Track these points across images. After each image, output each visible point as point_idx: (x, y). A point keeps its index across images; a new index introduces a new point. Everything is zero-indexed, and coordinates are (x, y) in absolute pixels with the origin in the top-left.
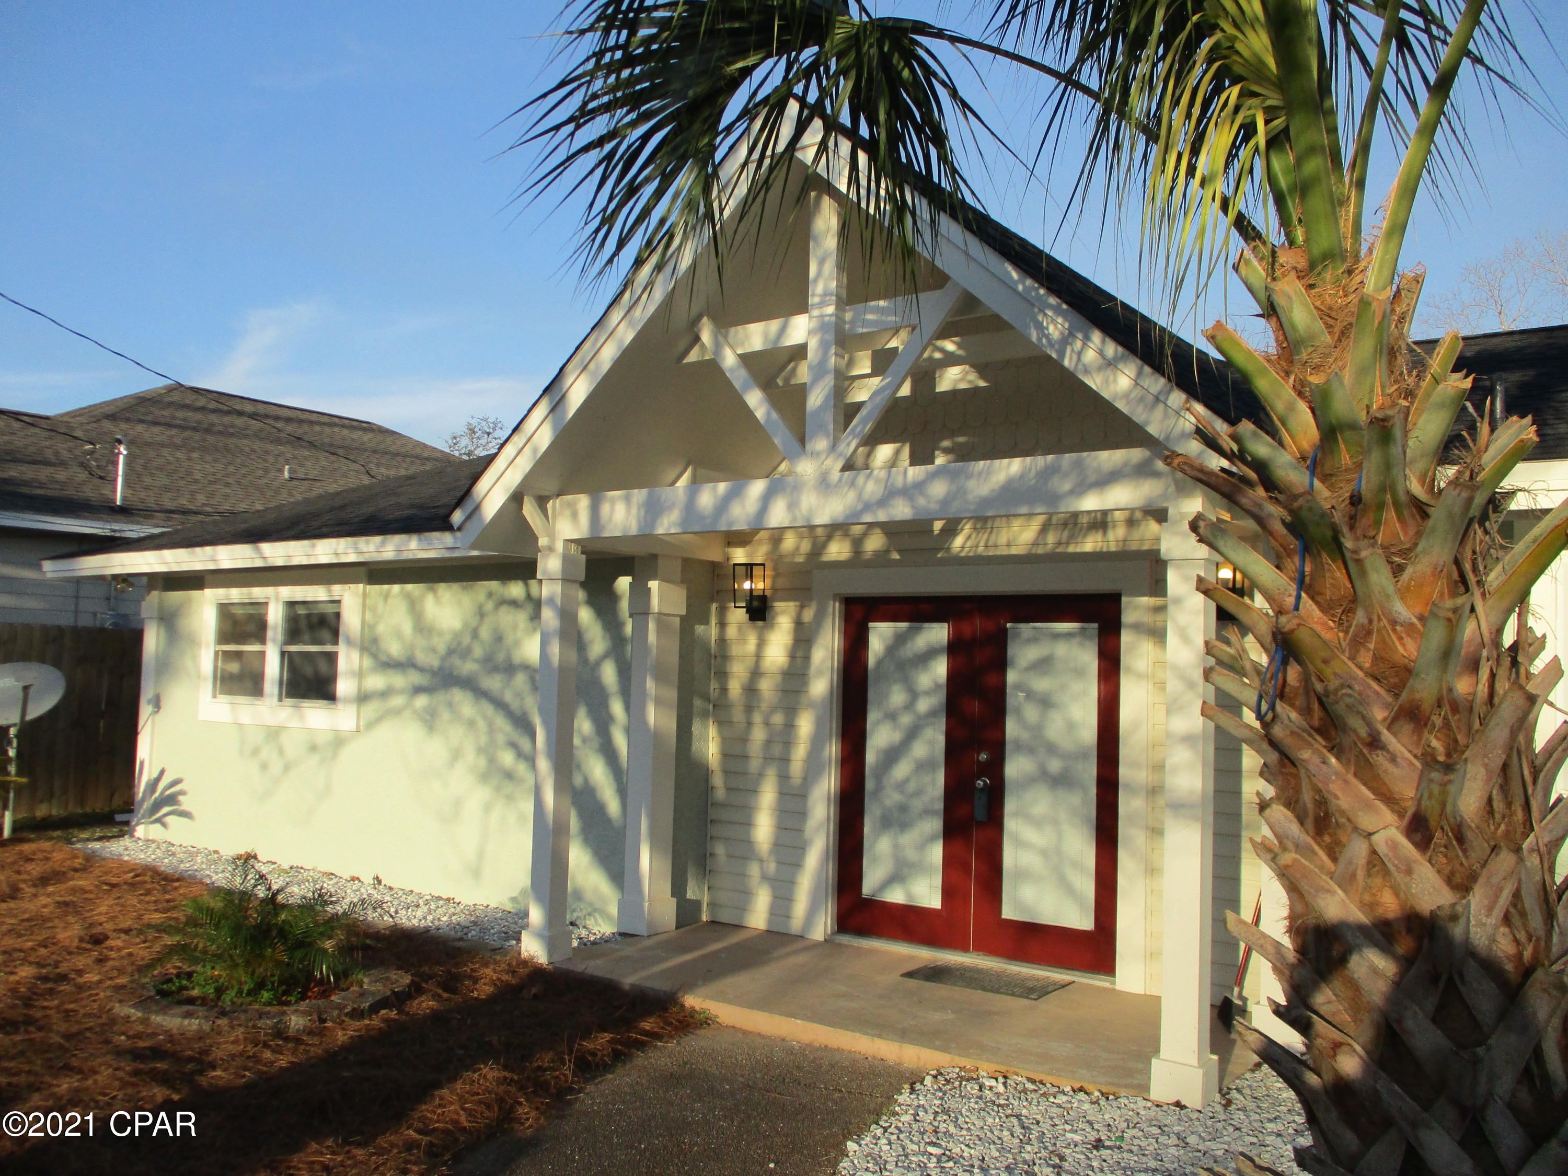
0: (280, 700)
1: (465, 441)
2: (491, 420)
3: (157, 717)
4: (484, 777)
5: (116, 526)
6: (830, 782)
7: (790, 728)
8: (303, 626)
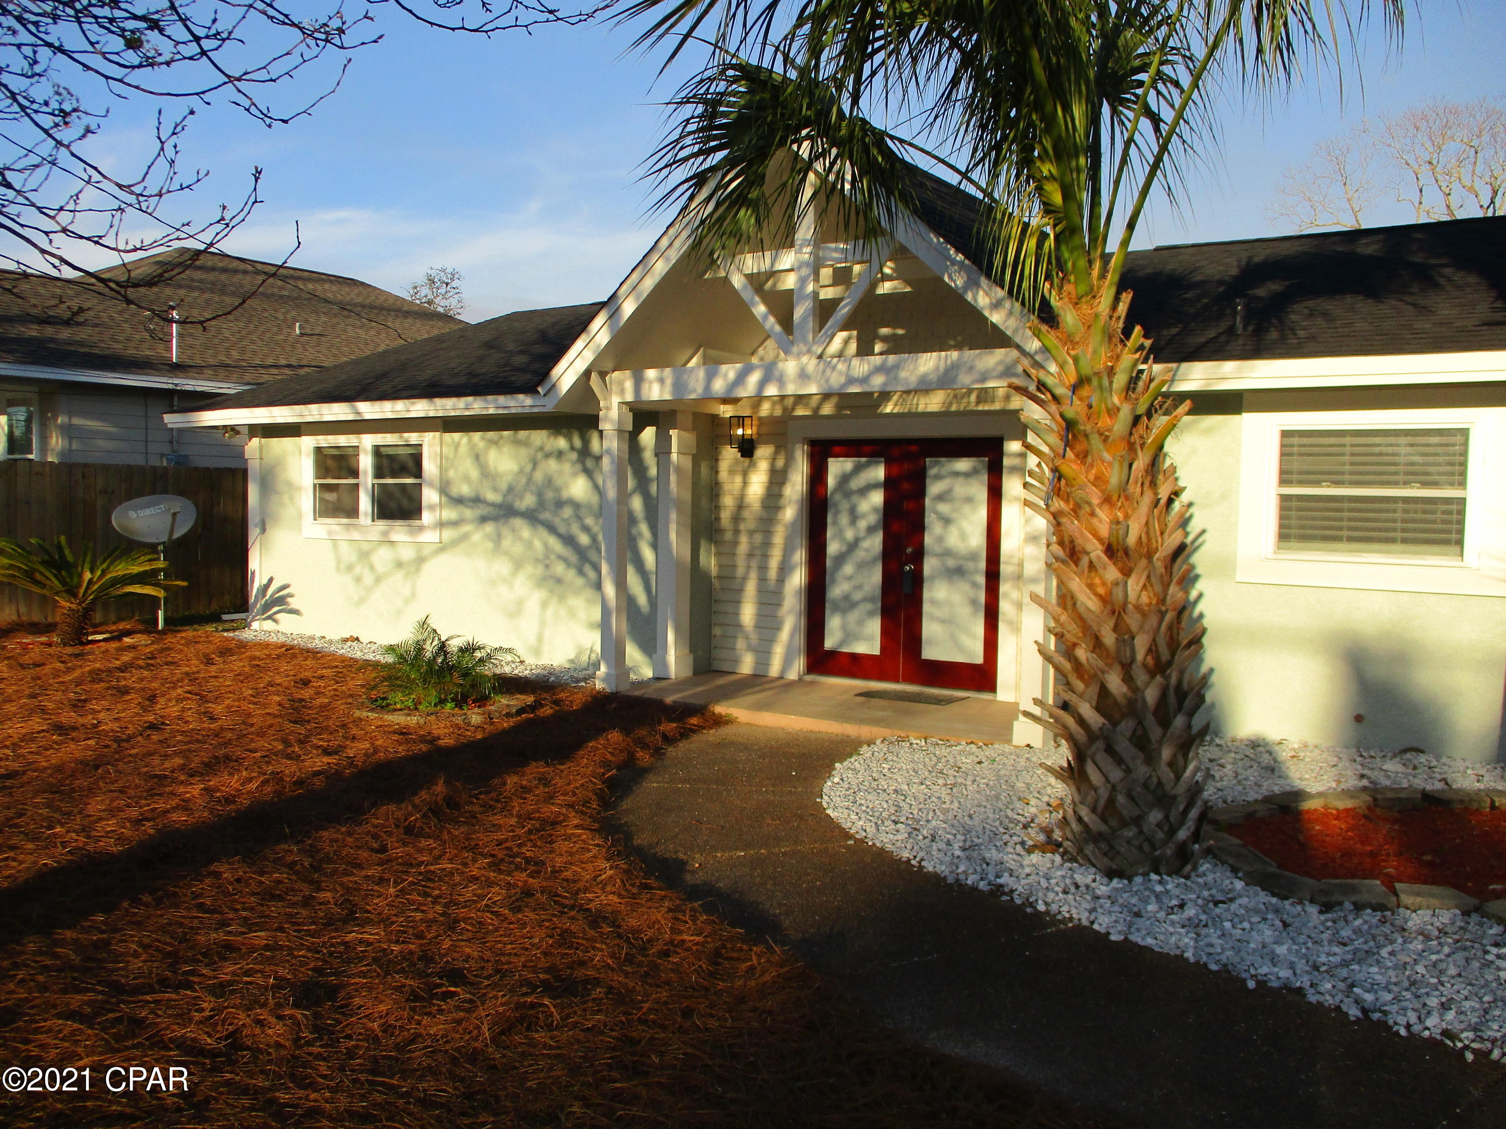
0: (373, 521)
1: (425, 291)
2: (449, 270)
3: (263, 536)
4: (542, 582)
5: (176, 381)
6: (798, 579)
7: (767, 544)
8: (386, 469)
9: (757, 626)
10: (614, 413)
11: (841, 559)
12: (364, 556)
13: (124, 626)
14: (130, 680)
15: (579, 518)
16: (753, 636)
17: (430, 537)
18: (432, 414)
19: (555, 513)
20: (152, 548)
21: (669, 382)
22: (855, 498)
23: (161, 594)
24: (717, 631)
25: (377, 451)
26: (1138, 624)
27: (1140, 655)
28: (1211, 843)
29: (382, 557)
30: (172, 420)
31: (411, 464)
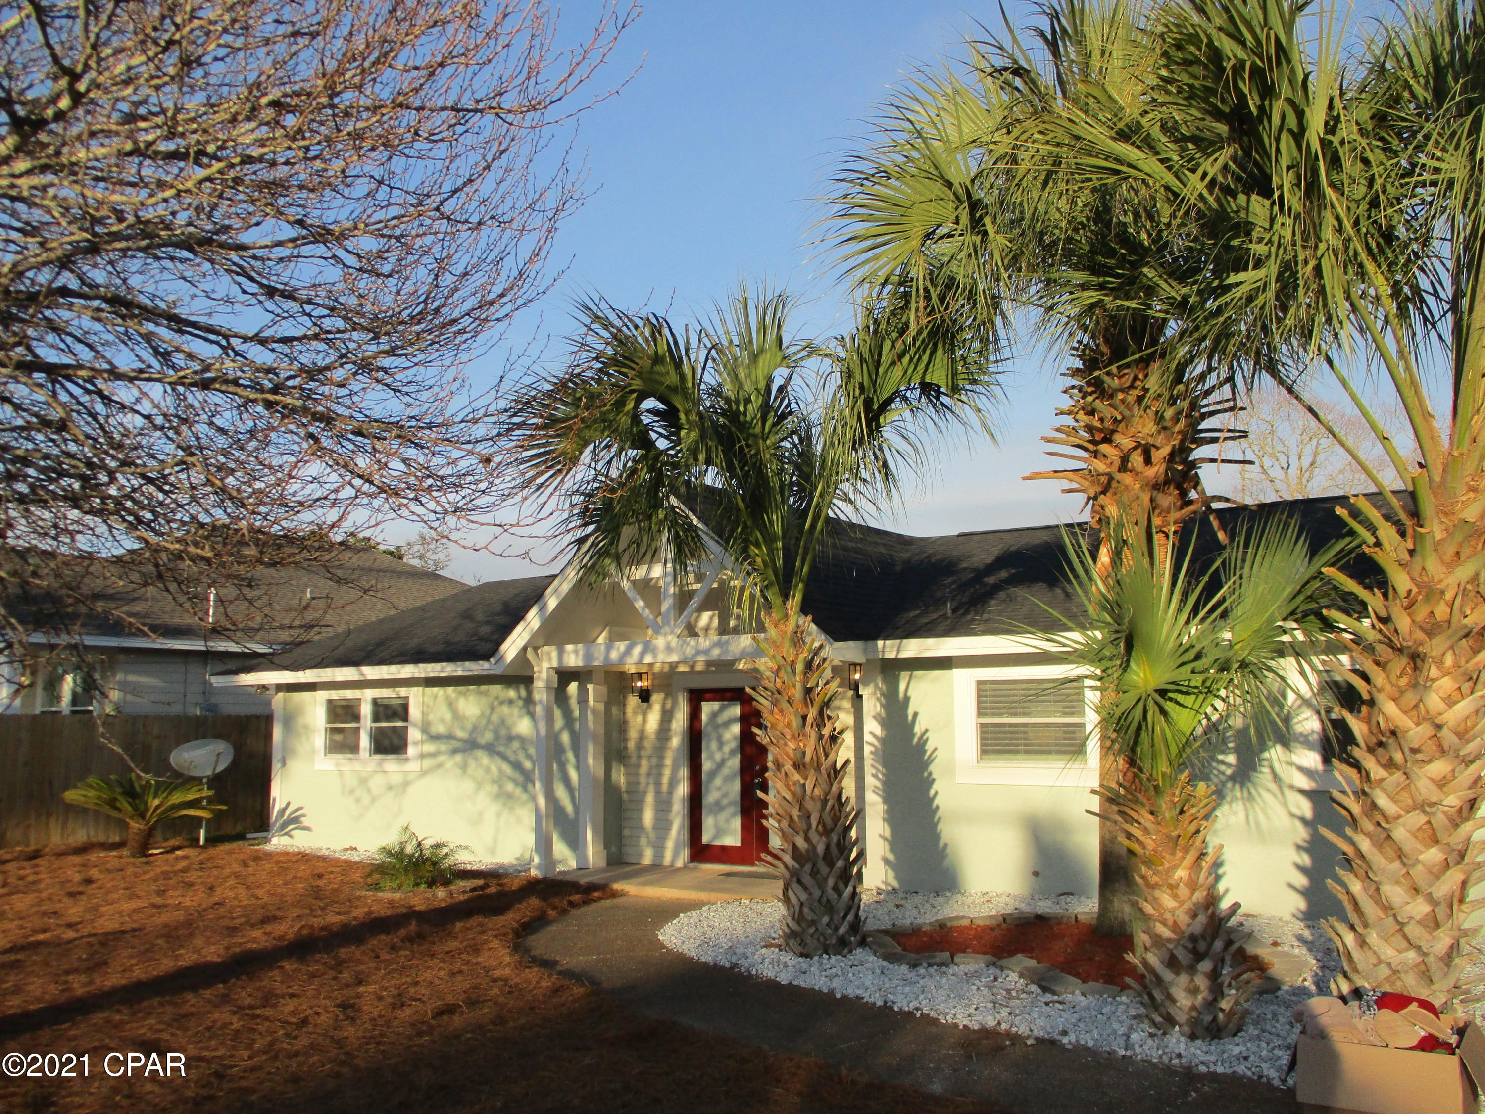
0: (371, 755)
3: (283, 769)
6: (683, 789)
7: (660, 766)
8: (382, 715)
9: (655, 828)
10: (544, 675)
11: (713, 774)
12: (364, 781)
13: (172, 842)
14: (192, 876)
15: (525, 749)
16: (652, 835)
17: (413, 766)
18: (417, 675)
19: (507, 745)
20: (199, 780)
21: (581, 653)
22: (721, 730)
23: (204, 815)
24: (626, 832)
25: (375, 702)
26: (813, 807)
27: (814, 825)
28: (869, 939)
29: (377, 783)
30: (217, 681)
31: (400, 711)
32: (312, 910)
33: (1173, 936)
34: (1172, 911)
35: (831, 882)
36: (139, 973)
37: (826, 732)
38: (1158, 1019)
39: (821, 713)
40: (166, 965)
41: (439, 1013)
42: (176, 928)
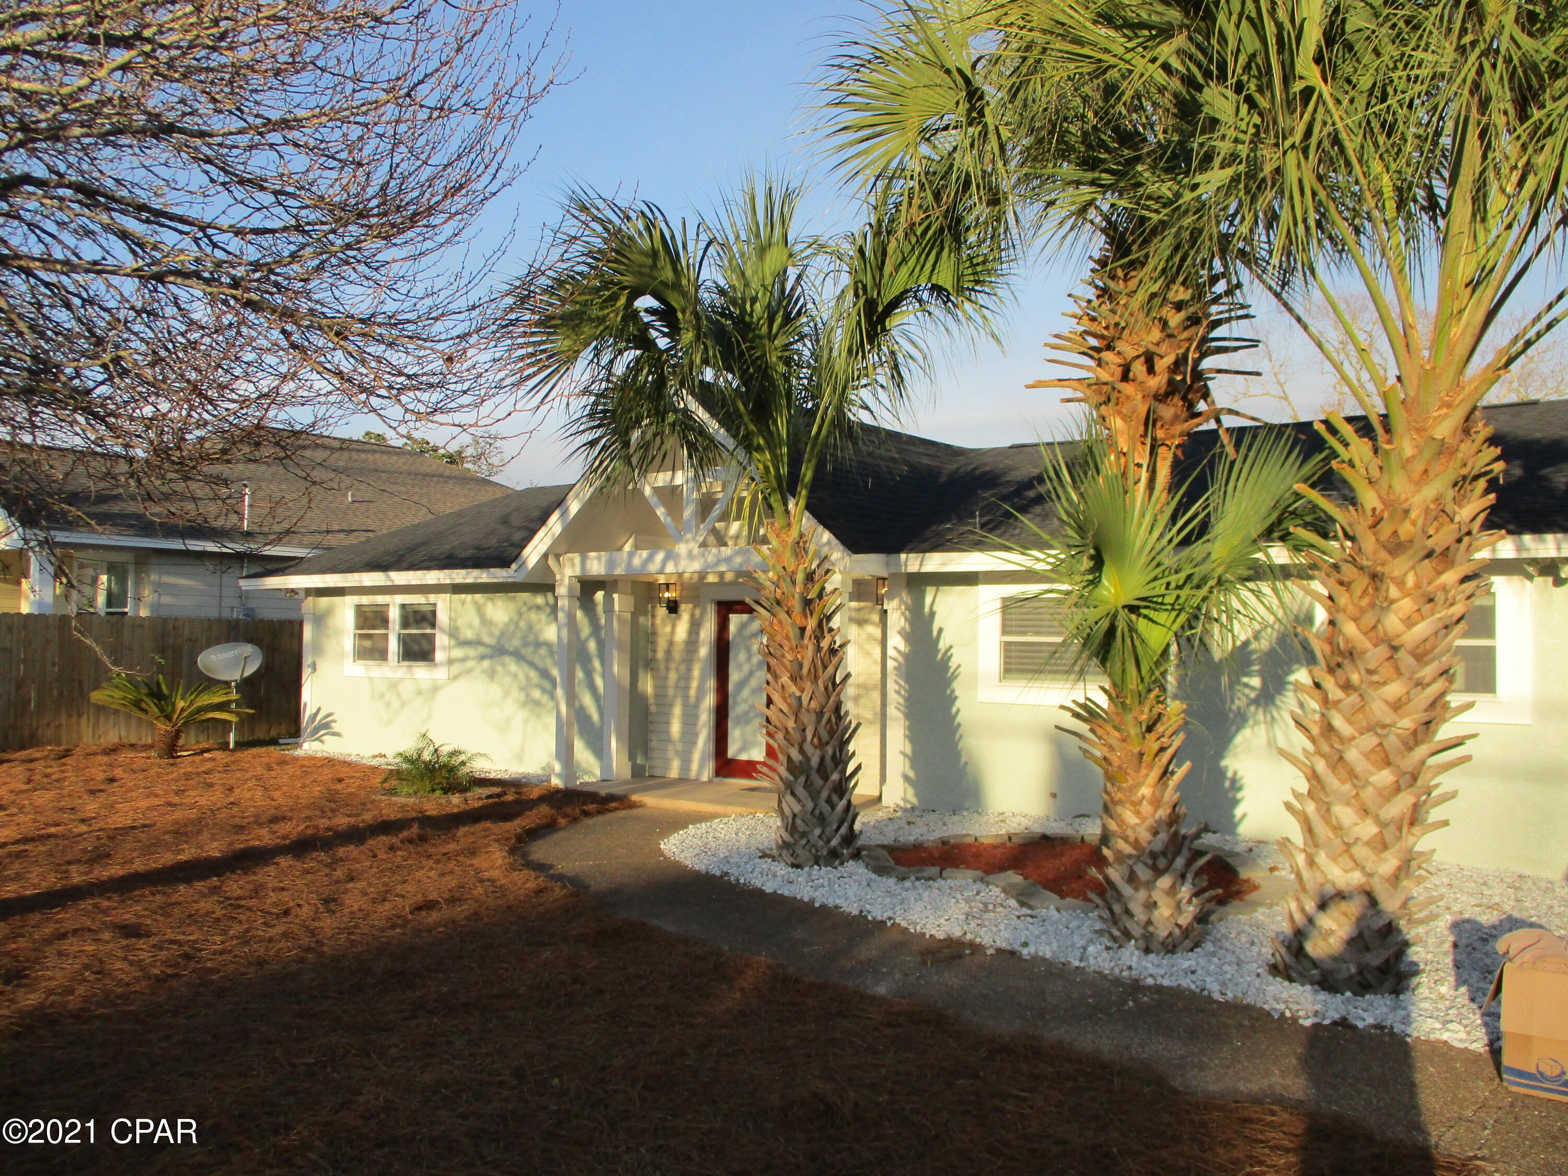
0: (398, 662)
3: (314, 674)
4: (524, 704)
6: (710, 701)
7: (688, 678)
8: (411, 619)
9: (682, 739)
10: (566, 581)
11: (742, 684)
12: (393, 687)
13: (205, 744)
14: (215, 777)
15: (552, 656)
16: (680, 746)
17: (442, 672)
18: (443, 581)
19: (534, 653)
20: (227, 684)
21: (604, 561)
22: (749, 641)
23: (233, 718)
24: (653, 744)
25: (403, 606)
26: (809, 720)
27: (809, 738)
28: (864, 853)
29: (406, 688)
30: (245, 584)
31: (427, 618)
32: (323, 812)
33: (1134, 852)
34: (1133, 828)
35: (825, 794)
36: (139, 866)
37: (825, 644)
38: (1116, 933)
39: (820, 625)
40: (167, 859)
41: (418, 908)
42: (186, 825)
